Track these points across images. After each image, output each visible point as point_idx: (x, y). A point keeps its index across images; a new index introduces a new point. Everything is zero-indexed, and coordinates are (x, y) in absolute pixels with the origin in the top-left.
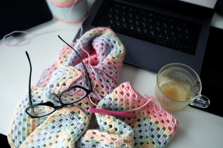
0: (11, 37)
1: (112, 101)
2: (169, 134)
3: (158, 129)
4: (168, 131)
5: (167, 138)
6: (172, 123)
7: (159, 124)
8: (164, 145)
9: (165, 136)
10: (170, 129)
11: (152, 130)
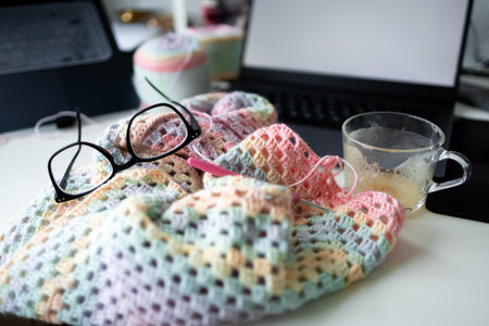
0: (54, 127)
1: (243, 155)
2: (383, 232)
3: (356, 227)
4: (381, 224)
5: (380, 241)
6: (388, 205)
7: (356, 216)
8: (373, 258)
9: (374, 238)
10: (384, 219)
11: (341, 231)
